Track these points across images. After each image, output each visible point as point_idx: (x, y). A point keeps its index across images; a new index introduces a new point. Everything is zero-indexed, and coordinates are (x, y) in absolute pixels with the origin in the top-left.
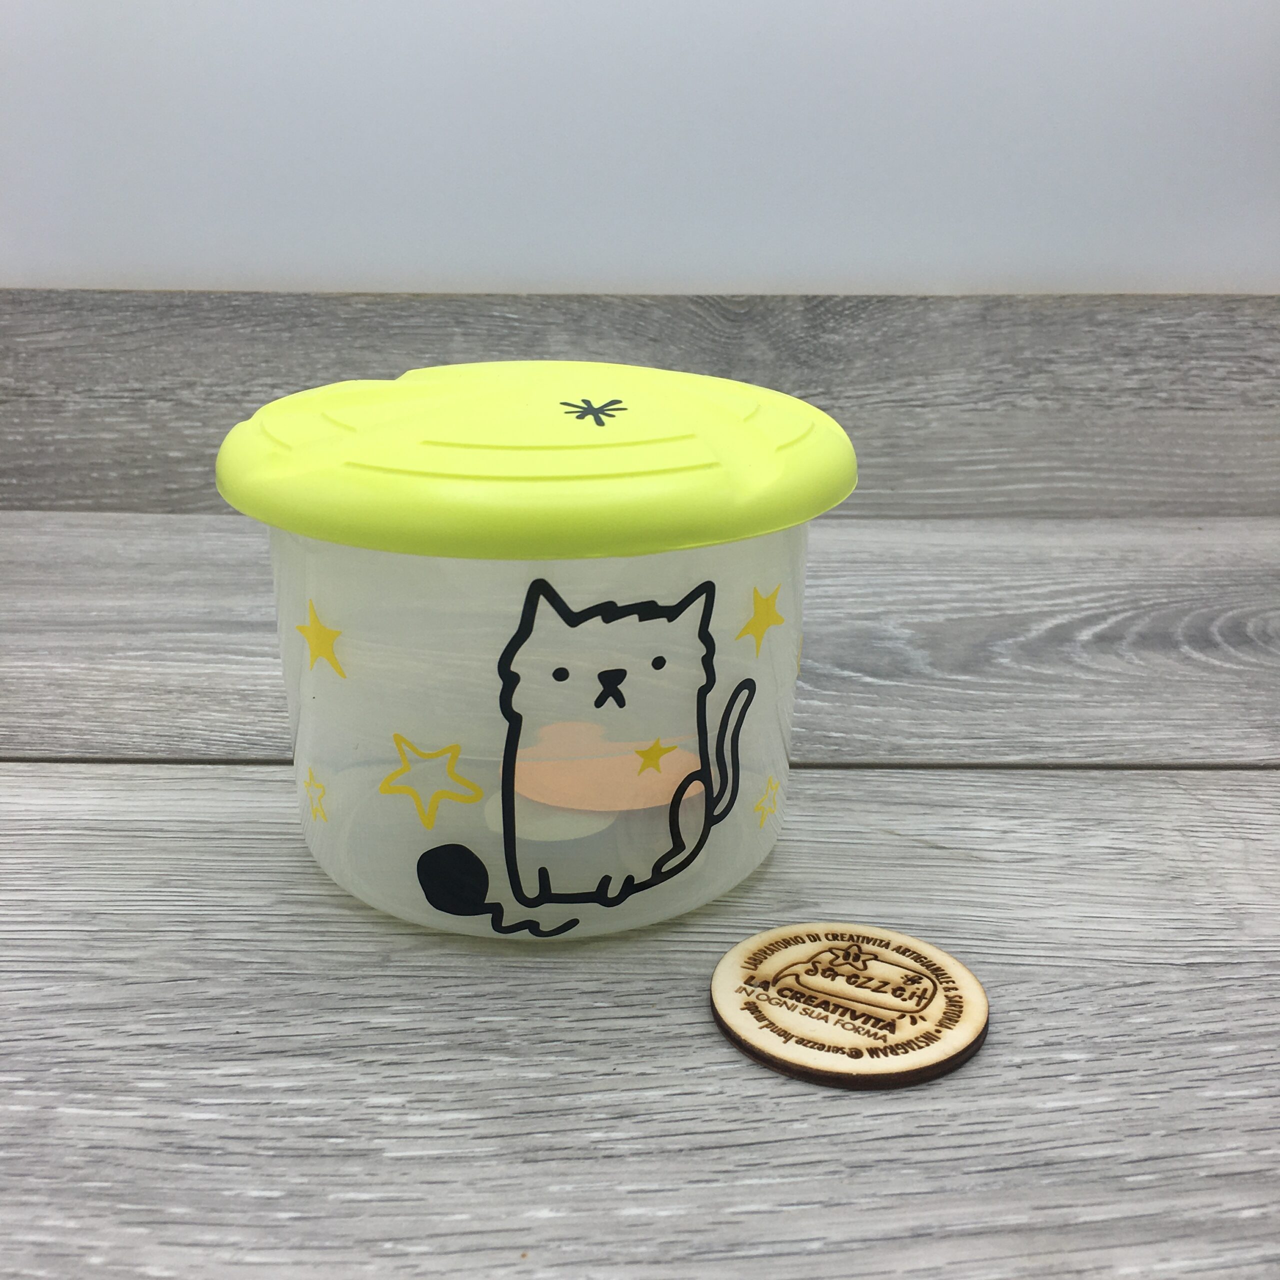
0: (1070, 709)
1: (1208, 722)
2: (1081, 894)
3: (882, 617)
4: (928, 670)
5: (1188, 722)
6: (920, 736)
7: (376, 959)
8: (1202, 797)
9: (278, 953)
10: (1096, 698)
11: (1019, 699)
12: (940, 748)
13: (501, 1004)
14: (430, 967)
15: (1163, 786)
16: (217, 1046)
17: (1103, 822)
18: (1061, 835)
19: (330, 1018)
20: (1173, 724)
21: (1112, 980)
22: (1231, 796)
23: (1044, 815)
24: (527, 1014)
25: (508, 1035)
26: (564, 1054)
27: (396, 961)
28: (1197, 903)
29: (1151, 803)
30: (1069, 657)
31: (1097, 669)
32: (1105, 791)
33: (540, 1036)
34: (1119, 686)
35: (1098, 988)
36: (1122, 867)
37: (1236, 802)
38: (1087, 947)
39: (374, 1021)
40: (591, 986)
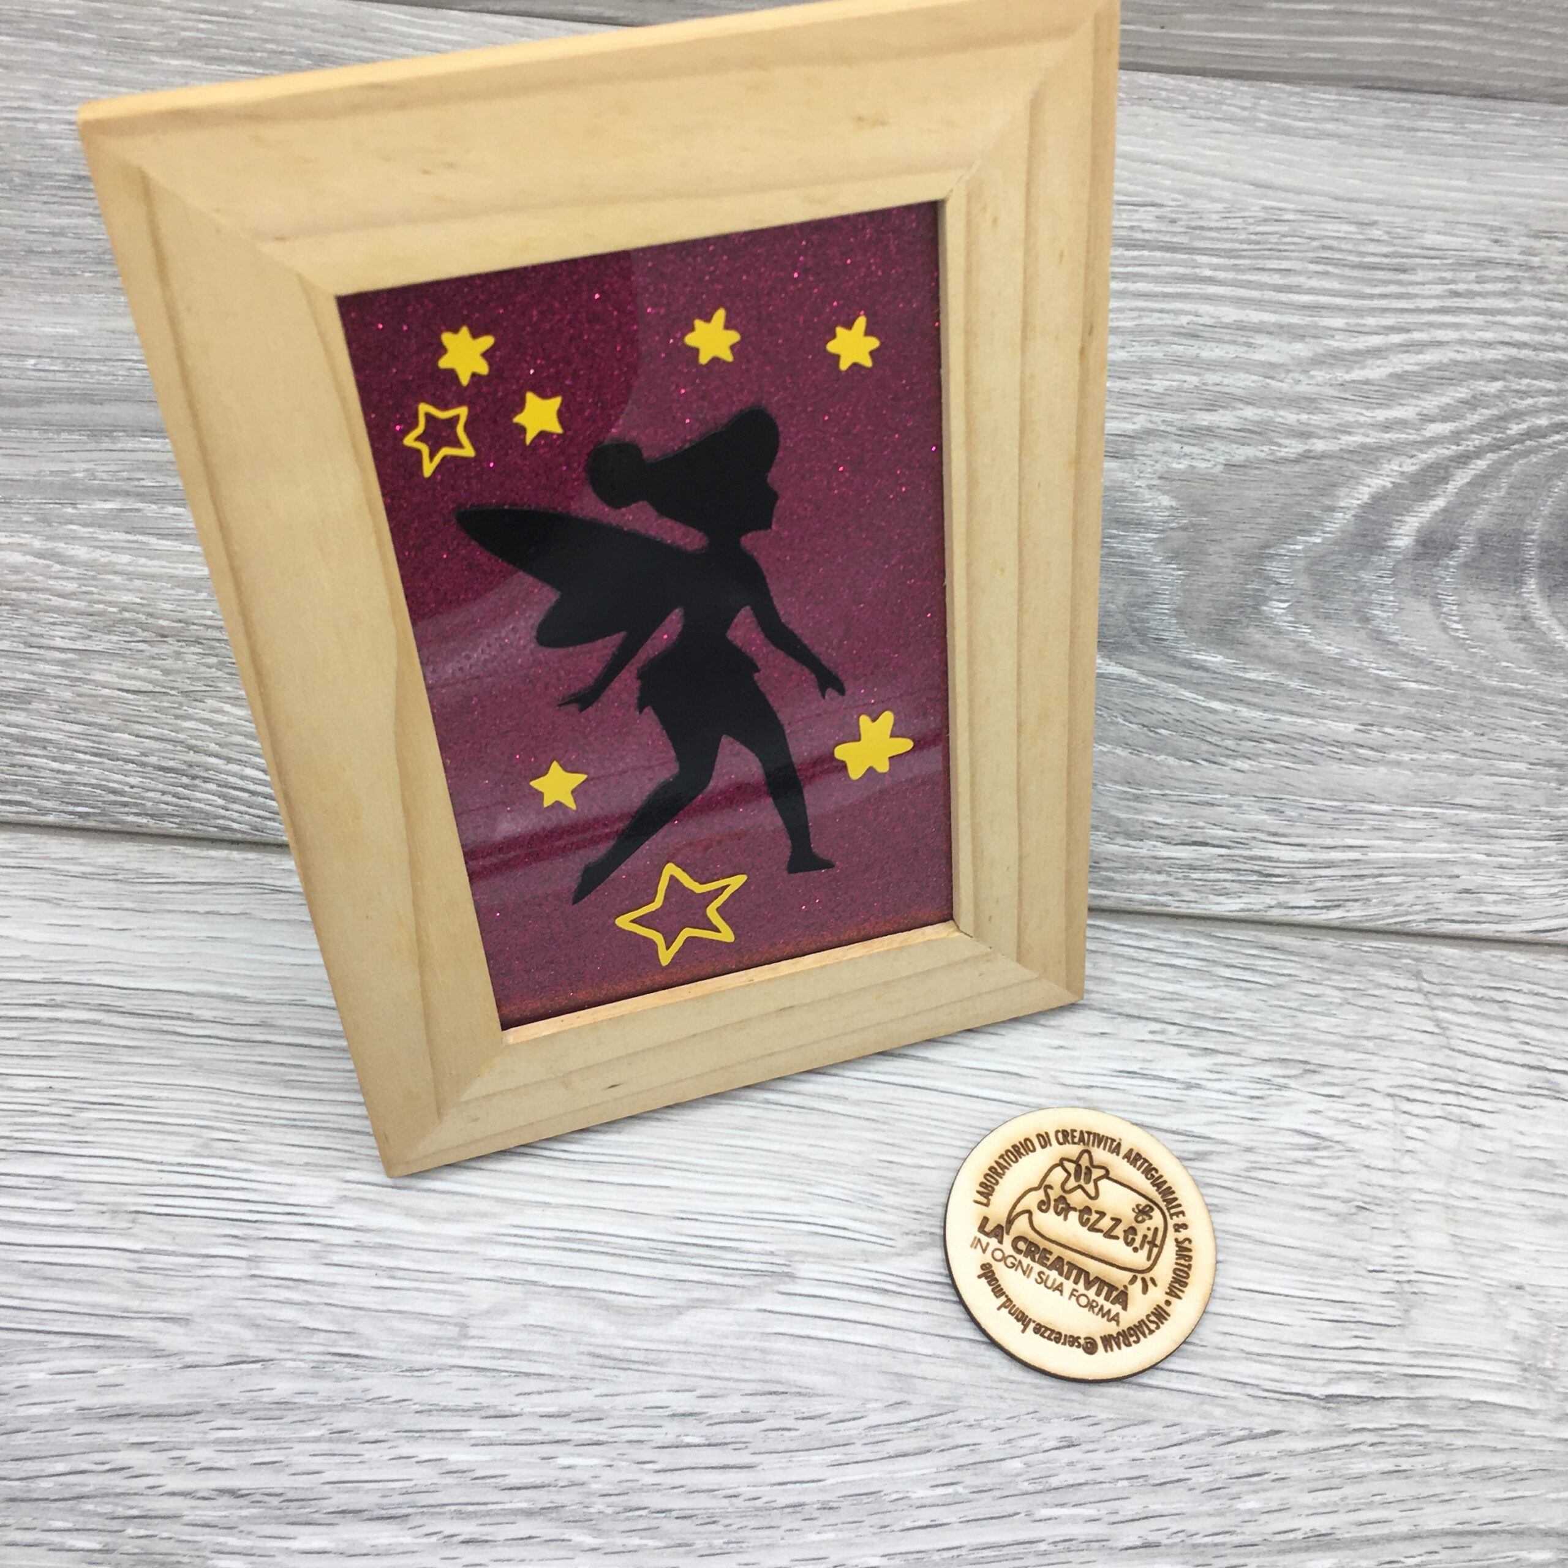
0: (1335, 766)
1: (1500, 817)
3: (1139, 448)
4: (1172, 632)
5: (1475, 816)
6: (1128, 835)
7: (453, 1331)
8: (1441, 1015)
9: (344, 1311)
10: (1375, 736)
11: (1276, 729)
12: (1147, 869)
13: (589, 1431)
14: (511, 1350)
15: (1402, 983)
16: (291, 1495)
17: (1309, 1069)
18: (1252, 1097)
19: (406, 1449)
20: (1454, 821)
21: (1238, 1424)
22: (1477, 1014)
23: (1242, 1047)
24: (613, 1454)
25: (589, 1494)
26: (649, 1533)
27: (473, 1337)
28: (1371, 1268)
29: (1377, 1025)
30: (1369, 603)
31: (1397, 644)
32: (1329, 991)
33: (625, 1498)
34: (1412, 701)
35: (1219, 1439)
36: (1306, 1180)
37: (1479, 1029)
38: (1227, 1354)
39: (452, 1458)
40: (683, 1402)
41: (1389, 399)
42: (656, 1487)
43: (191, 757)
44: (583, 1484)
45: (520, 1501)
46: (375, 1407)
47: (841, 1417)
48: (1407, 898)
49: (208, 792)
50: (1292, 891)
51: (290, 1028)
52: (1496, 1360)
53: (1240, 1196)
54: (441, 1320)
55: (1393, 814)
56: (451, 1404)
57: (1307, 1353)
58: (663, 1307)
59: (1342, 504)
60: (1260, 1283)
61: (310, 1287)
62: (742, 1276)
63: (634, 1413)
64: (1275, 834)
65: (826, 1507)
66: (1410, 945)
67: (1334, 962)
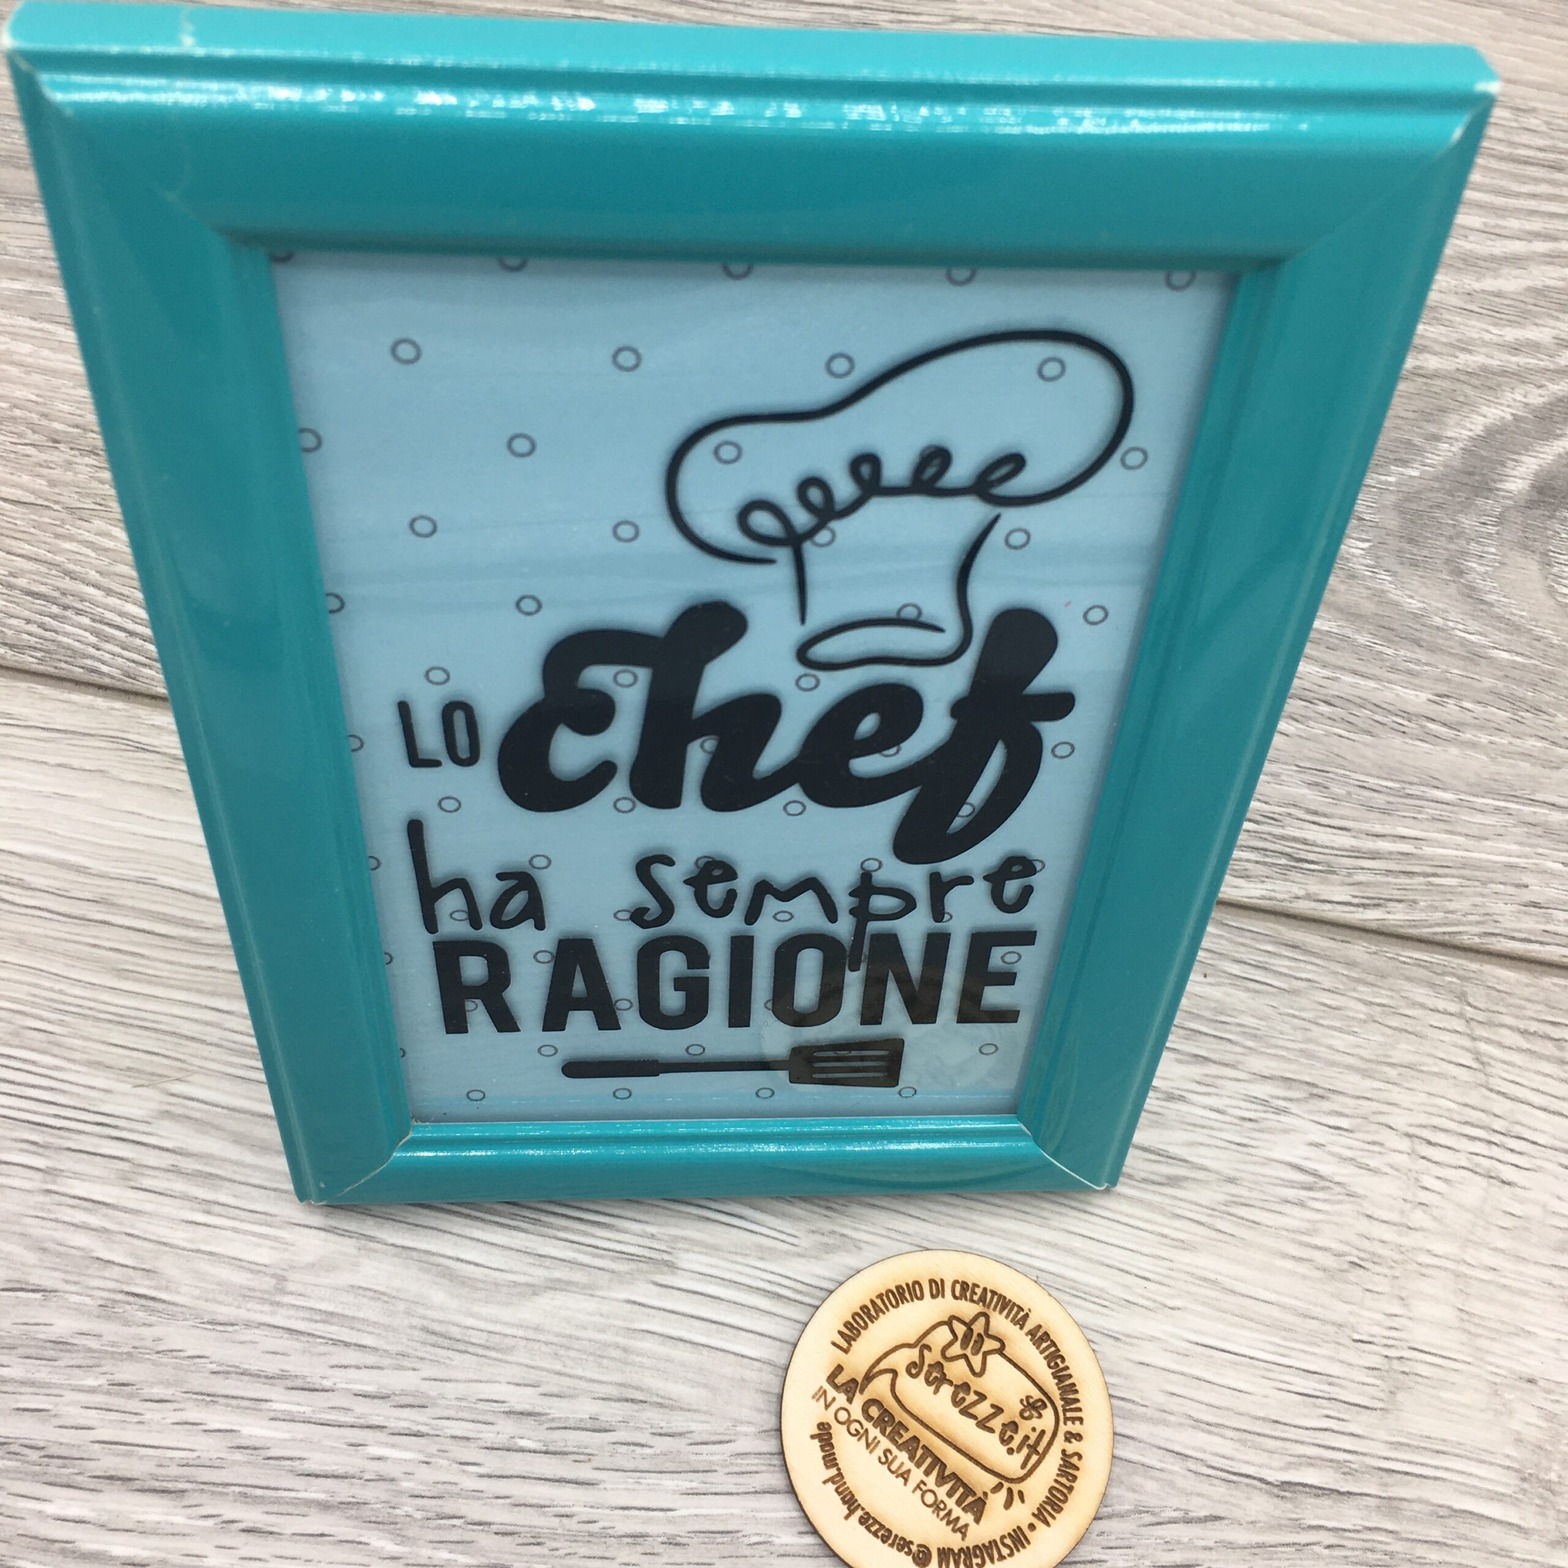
0: (1398, 741)
2: (1215, 1282)
5: (1556, 817)
7: (268, 1283)
8: (1483, 1047)
9: (146, 1244)
10: (1449, 709)
11: (1334, 689)
13: (407, 1419)
14: (332, 1314)
15: (1441, 1005)
16: (53, 1450)
17: (1316, 1093)
18: (1244, 1119)
19: (193, 1414)
20: (1530, 820)
21: (1172, 1504)
22: (1528, 1051)
23: (1240, 1058)
24: (433, 1449)
25: (401, 1493)
26: (460, 1547)
27: (291, 1293)
28: (1357, 1337)
29: (1404, 1051)
30: (1464, 553)
31: (1491, 605)
32: (1352, 1004)
33: (440, 1502)
34: (1499, 673)
35: (1148, 1518)
36: (1295, 1224)
37: (1527, 1070)
38: (1172, 1418)
39: (246, 1431)
40: (523, 1399)
41: (1523, 317)
42: (476, 1494)
43: (67, 584)
44: (393, 1480)
45: (316, 1491)
46: (165, 1360)
47: (705, 1437)
48: (1461, 904)
49: (80, 626)
50: (1325, 881)
51: (133, 908)
52: (1491, 1464)
53: (1213, 1234)
54: (255, 1268)
55: (1459, 804)
56: (254, 1367)
57: (1267, 1429)
58: (516, 1284)
59: (1450, 434)
60: (1223, 1339)
61: (110, 1212)
62: (613, 1259)
63: (463, 1404)
64: (1316, 813)
65: (673, 1542)
66: (1460, 961)
67: (1364, 971)
